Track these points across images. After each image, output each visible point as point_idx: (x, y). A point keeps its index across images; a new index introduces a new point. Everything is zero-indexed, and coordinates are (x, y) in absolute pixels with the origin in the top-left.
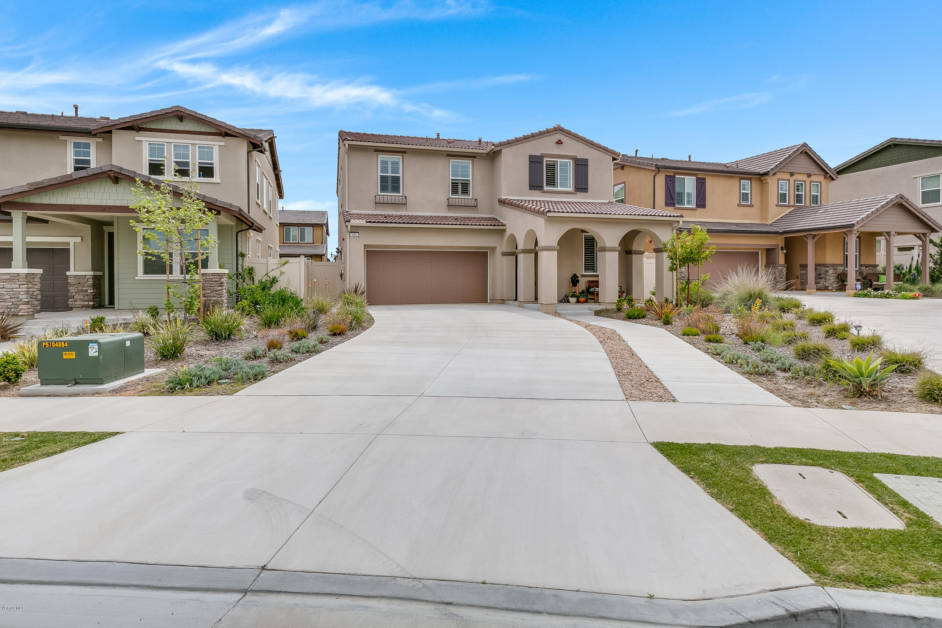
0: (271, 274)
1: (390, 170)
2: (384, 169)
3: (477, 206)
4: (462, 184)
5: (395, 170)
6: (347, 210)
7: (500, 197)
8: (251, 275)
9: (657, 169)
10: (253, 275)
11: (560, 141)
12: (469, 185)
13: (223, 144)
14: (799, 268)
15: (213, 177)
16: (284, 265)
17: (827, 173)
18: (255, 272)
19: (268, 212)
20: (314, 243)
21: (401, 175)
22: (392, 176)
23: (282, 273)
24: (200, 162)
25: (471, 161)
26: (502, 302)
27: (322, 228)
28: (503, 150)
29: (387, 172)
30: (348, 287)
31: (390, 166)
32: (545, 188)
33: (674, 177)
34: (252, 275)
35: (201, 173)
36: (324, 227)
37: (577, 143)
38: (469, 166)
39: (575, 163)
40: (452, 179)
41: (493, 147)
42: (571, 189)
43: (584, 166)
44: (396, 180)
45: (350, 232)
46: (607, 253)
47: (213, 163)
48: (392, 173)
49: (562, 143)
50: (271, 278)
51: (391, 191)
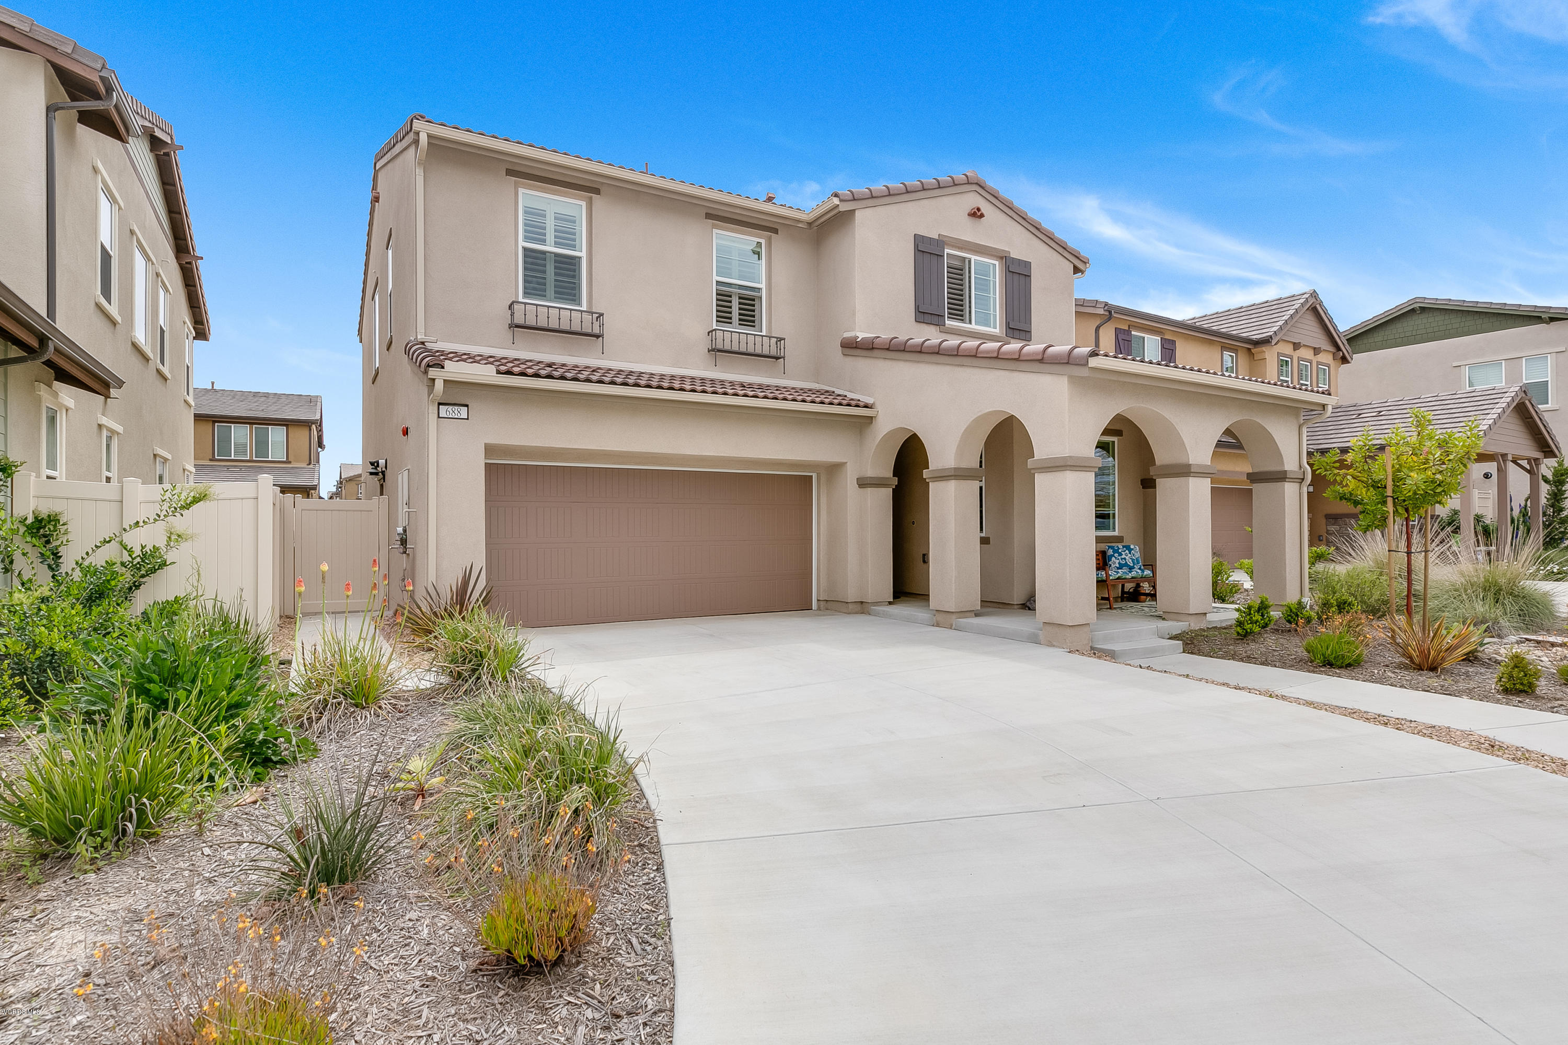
0: (138, 540)
1: (550, 236)
2: (535, 231)
3: (784, 358)
4: (740, 298)
5: (567, 238)
6: (421, 337)
7: (847, 335)
8: (48, 542)
9: (1107, 313)
10: (58, 543)
11: (979, 209)
12: (757, 302)
14: (1324, 521)
16: (187, 506)
17: (1339, 349)
18: (66, 532)
19: (151, 355)
20: (290, 462)
21: (583, 254)
22: (556, 255)
23: (176, 538)
25: (764, 240)
26: (858, 607)
27: (310, 430)
28: (858, 214)
29: (544, 242)
30: (432, 577)
31: (551, 224)
32: (947, 321)
33: (1129, 332)
34: (54, 544)
36: (314, 426)
38: (760, 253)
39: (1006, 268)
40: (718, 283)
41: (836, 201)
42: (999, 329)
43: (1022, 279)
44: (569, 267)
45: (439, 404)
46: (1192, 481)
48: (558, 244)
49: (982, 216)
50: (137, 552)
51: (555, 298)
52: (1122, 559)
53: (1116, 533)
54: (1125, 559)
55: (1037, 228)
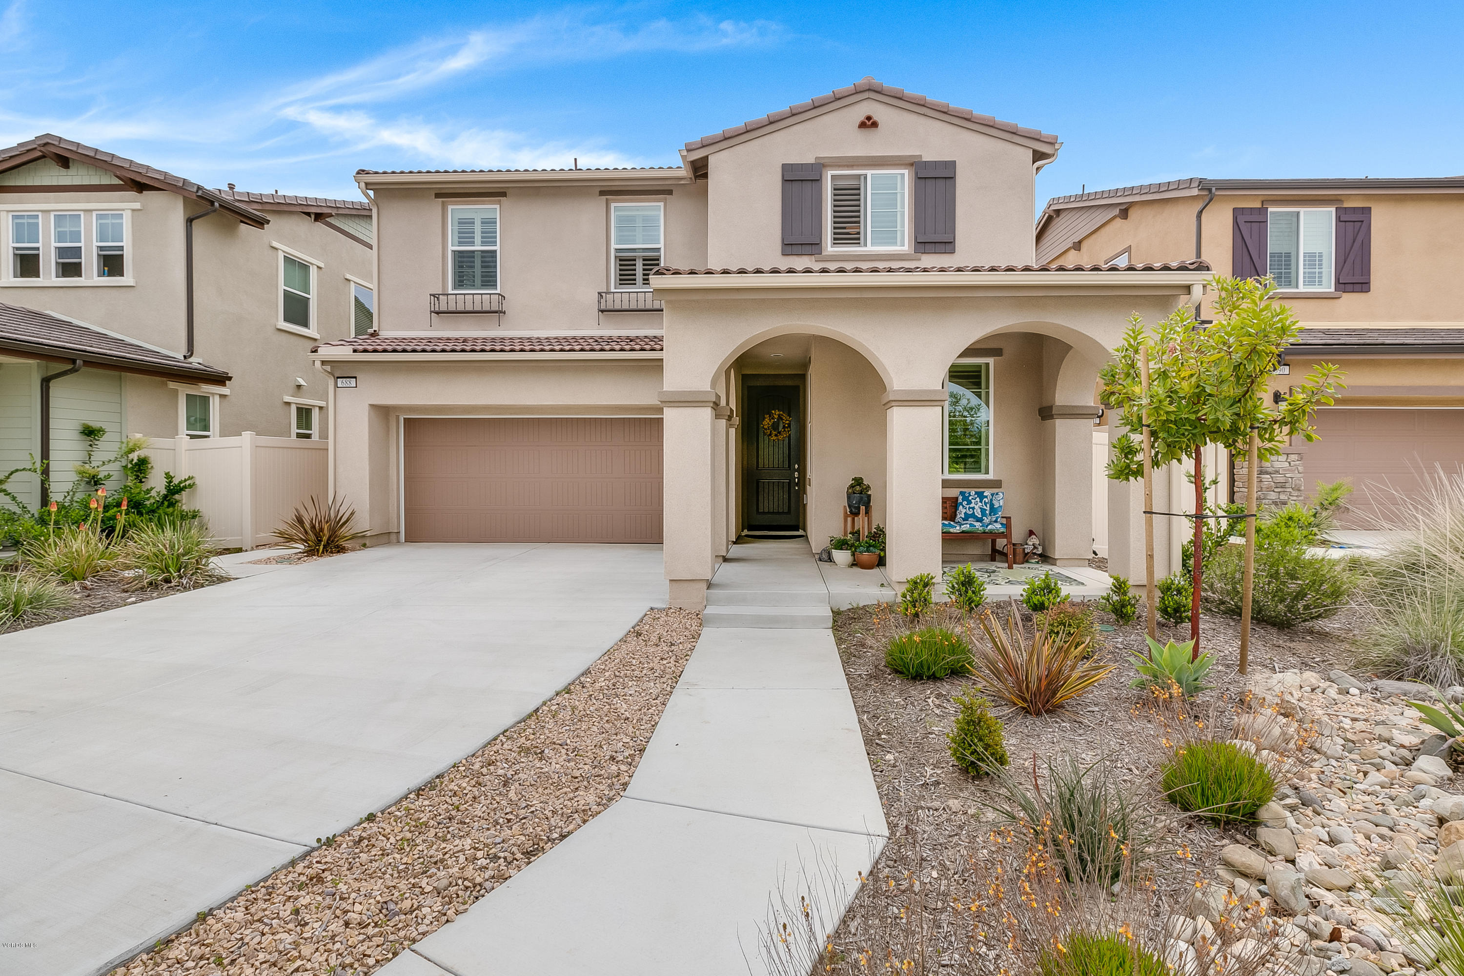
1: (478, 238)
2: (465, 236)
4: (644, 260)
5: (489, 237)
6: (375, 328)
9: (1205, 193)
11: (869, 118)
13: (137, 206)
15: (123, 275)
21: (498, 247)
22: (483, 252)
24: (101, 247)
25: (662, 204)
28: (711, 160)
29: (472, 243)
31: (478, 228)
32: (829, 248)
33: (1263, 211)
35: (106, 269)
37: (922, 120)
38: (659, 216)
39: (916, 174)
40: (617, 250)
41: (685, 153)
42: (905, 246)
43: (941, 183)
44: (489, 259)
45: (338, 378)
47: (123, 247)
48: (483, 243)
49: (875, 125)
51: (482, 285)
52: (969, 508)
53: (990, 476)
54: (973, 508)
55: (966, 119)
